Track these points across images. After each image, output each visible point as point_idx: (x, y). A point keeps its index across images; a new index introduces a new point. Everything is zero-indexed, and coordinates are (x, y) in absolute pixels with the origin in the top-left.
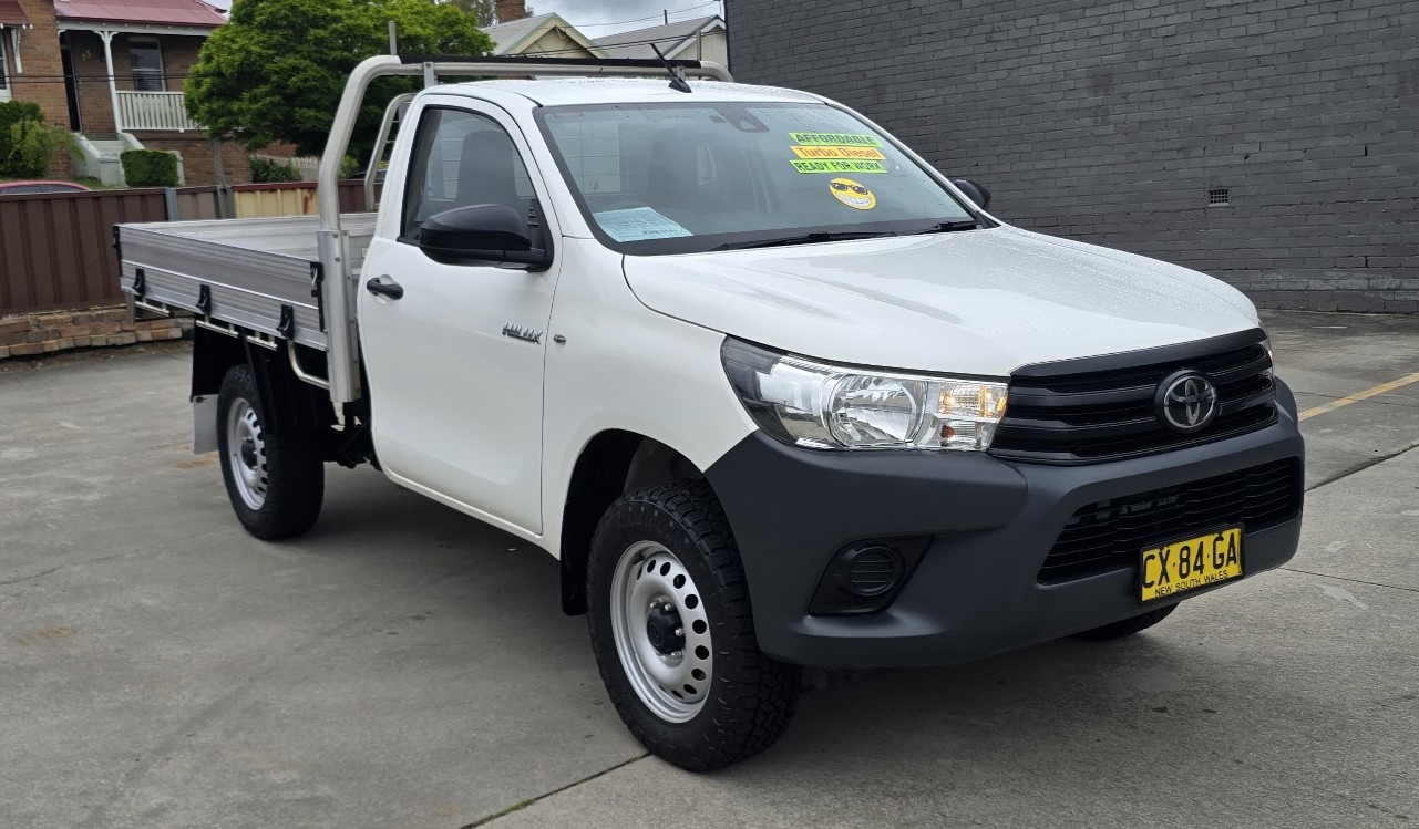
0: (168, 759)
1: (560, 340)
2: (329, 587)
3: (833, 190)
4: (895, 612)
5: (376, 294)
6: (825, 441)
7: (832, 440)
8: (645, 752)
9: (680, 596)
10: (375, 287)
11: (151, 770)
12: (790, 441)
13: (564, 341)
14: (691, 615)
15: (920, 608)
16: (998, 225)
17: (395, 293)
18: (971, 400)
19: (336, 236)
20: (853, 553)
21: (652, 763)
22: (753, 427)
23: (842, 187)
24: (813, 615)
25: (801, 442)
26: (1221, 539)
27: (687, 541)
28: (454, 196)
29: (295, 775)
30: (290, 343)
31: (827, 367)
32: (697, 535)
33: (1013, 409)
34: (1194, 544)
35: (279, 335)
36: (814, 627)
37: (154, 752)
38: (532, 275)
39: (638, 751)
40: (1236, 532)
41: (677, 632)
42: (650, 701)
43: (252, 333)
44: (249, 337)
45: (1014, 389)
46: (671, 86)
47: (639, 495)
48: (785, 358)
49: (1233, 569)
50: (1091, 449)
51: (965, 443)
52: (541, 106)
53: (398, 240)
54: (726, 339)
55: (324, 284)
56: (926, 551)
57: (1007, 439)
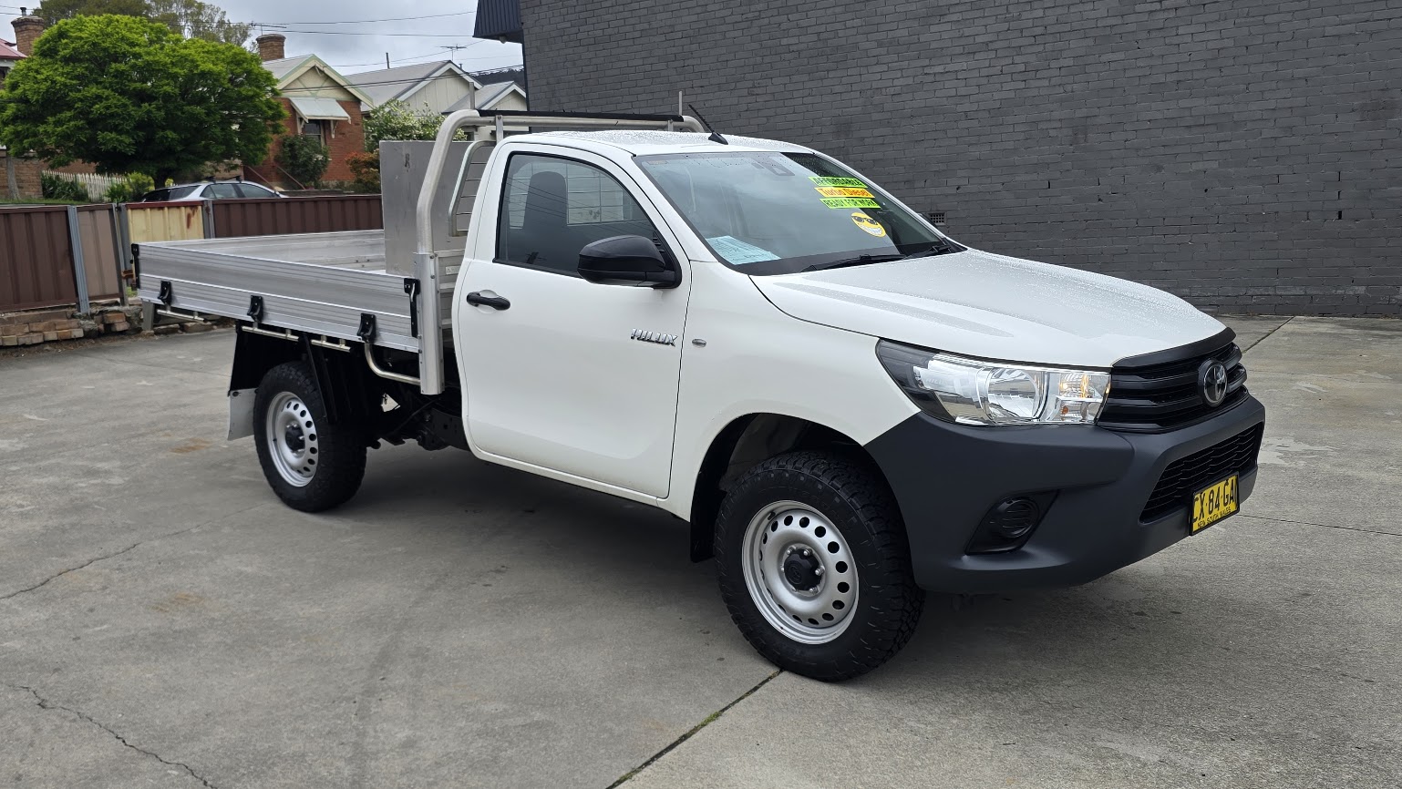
0: (380, 700)
1: (697, 343)
2: (400, 549)
3: (856, 222)
4: (1026, 548)
5: (477, 306)
6: (982, 420)
7: (987, 418)
8: (777, 670)
9: (823, 543)
10: (475, 300)
11: (373, 710)
12: (952, 420)
13: (705, 344)
14: (832, 559)
15: (1051, 545)
16: (966, 249)
17: (501, 305)
18: (1076, 386)
19: (431, 258)
20: (1005, 505)
21: (787, 679)
22: (916, 410)
23: (860, 219)
24: (968, 554)
25: (958, 420)
26: (1227, 484)
27: (837, 500)
28: (522, 225)
29: (501, 706)
30: (367, 346)
31: (980, 363)
32: (847, 494)
33: (1115, 392)
34: (1215, 488)
35: (357, 338)
36: (969, 563)
37: (363, 694)
38: (659, 292)
39: (771, 670)
40: (1234, 478)
41: (817, 571)
42: (782, 628)
43: (318, 337)
44: (313, 341)
45: (1115, 377)
46: (710, 139)
47: (781, 463)
48: (939, 356)
49: (1232, 507)
50: (1168, 421)
51: (1073, 418)
52: (635, 155)
53: (494, 261)
54: (879, 342)
55: (418, 297)
56: (1053, 502)
57: (1110, 415)
